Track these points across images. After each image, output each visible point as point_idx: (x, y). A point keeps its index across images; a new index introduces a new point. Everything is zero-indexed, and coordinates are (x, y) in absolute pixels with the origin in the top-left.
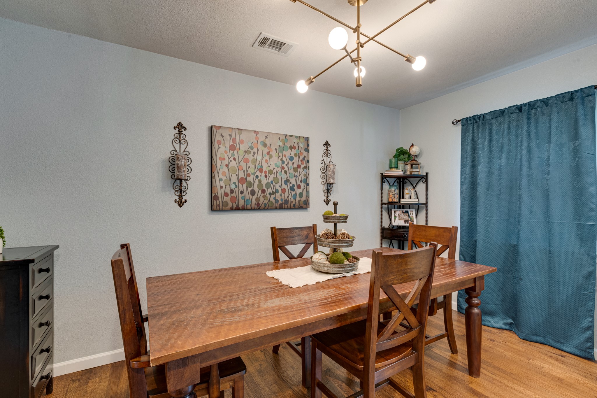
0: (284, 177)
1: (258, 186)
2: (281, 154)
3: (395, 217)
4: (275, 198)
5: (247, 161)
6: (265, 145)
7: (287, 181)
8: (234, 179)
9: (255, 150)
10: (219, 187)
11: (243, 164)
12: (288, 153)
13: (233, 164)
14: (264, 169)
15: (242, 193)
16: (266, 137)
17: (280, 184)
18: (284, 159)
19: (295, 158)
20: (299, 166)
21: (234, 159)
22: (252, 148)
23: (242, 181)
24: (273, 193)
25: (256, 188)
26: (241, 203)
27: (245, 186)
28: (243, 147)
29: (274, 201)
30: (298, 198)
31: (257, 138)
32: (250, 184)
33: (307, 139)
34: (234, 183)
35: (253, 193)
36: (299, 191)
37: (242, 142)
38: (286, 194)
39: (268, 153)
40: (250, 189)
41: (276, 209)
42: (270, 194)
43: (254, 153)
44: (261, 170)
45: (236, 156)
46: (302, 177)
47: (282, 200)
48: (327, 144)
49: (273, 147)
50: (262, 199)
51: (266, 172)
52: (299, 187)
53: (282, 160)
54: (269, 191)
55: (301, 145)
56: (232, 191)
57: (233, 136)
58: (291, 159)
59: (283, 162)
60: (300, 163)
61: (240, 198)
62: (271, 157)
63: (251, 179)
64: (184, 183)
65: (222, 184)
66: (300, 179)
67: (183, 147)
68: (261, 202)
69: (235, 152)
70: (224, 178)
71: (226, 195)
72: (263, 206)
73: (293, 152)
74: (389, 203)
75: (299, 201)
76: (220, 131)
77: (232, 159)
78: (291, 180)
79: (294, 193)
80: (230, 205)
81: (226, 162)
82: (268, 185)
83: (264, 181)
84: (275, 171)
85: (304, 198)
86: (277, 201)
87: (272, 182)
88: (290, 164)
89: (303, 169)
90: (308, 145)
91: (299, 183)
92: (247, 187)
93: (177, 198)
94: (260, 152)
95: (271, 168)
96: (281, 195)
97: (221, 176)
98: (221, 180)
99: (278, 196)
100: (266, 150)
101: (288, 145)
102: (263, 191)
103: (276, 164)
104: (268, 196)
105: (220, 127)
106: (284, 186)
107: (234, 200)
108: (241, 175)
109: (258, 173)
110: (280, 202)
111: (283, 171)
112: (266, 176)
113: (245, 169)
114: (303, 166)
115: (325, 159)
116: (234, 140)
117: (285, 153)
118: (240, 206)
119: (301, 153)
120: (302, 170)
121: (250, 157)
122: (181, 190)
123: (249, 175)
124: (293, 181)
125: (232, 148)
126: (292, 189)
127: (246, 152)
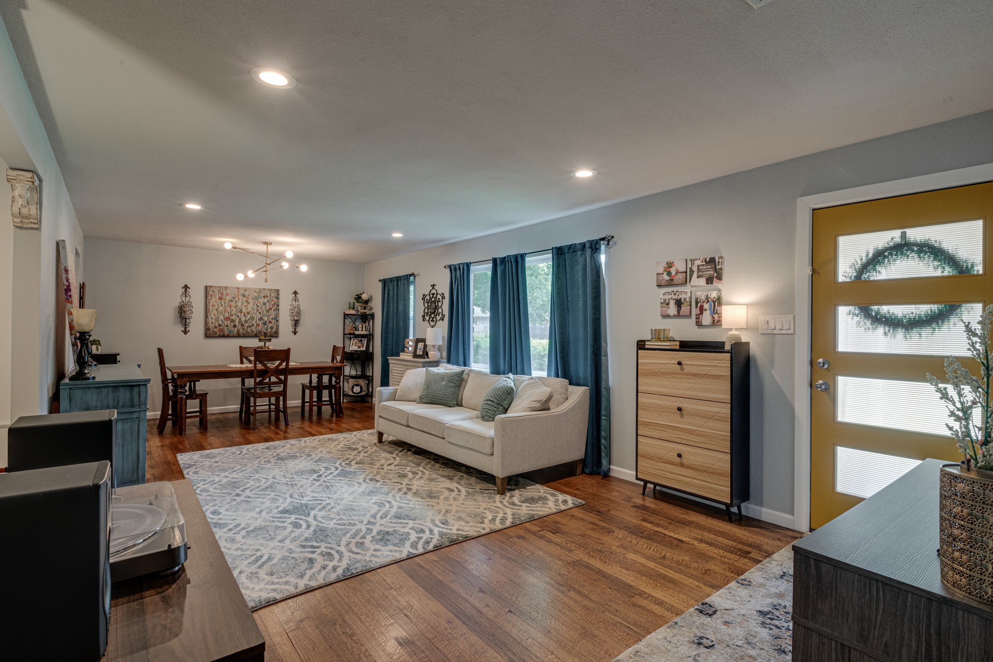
0: (259, 316)
1: (239, 322)
2: (256, 301)
3: (353, 344)
4: (251, 330)
5: (230, 306)
6: (244, 296)
7: (260, 319)
8: (221, 317)
9: (237, 299)
10: (211, 323)
11: (228, 309)
12: (262, 300)
13: (221, 308)
14: (243, 311)
15: (227, 326)
16: (245, 291)
17: (255, 320)
18: (259, 304)
19: (267, 304)
20: (270, 309)
21: (222, 305)
22: (234, 298)
23: (227, 319)
24: (250, 326)
25: (237, 323)
26: (226, 332)
27: (229, 322)
28: (228, 298)
29: (250, 332)
30: (269, 330)
31: (238, 292)
32: (233, 321)
33: (278, 291)
34: (222, 320)
35: (235, 326)
36: (270, 325)
37: (227, 295)
38: (260, 327)
39: (246, 301)
40: (232, 324)
41: (252, 337)
42: (247, 327)
43: (236, 301)
44: (241, 312)
45: (223, 304)
46: (273, 316)
47: (256, 331)
48: (295, 293)
49: (250, 297)
50: (241, 331)
51: (244, 313)
52: (270, 322)
53: (257, 305)
54: (247, 325)
55: (272, 295)
56: (220, 325)
57: (221, 291)
58: (264, 304)
59: (258, 306)
60: (271, 306)
61: (225, 330)
62: (248, 303)
63: (233, 318)
64: (188, 320)
65: (213, 321)
66: (271, 317)
67: (188, 299)
68: (240, 332)
69: (223, 301)
70: (214, 317)
71: (216, 327)
72: (242, 335)
73: (266, 300)
74: (350, 334)
75: (270, 332)
76: (212, 289)
77: (220, 305)
78: (264, 318)
79: (266, 326)
80: (218, 333)
81: (216, 307)
82: (246, 321)
83: (243, 319)
84: (252, 312)
85: (274, 330)
86: (253, 332)
87: (249, 319)
88: (264, 307)
89: (274, 310)
90: (278, 295)
91: (271, 320)
92: (231, 322)
93: (183, 329)
94: (241, 300)
95: (249, 310)
96: (256, 328)
97: (212, 316)
98: (212, 318)
99: (253, 328)
100: (245, 299)
101: (262, 295)
102: (243, 325)
103: (252, 308)
104: (246, 328)
105: (212, 287)
106: (258, 322)
107: (222, 330)
108: (227, 315)
109: (239, 314)
110: (255, 332)
111: (258, 312)
112: (245, 316)
113: (229, 311)
114: (273, 309)
115: (294, 303)
116: (222, 294)
117: (259, 300)
118: (225, 335)
119: (272, 300)
120: (272, 311)
121: (233, 304)
122: (186, 325)
123: (232, 315)
124: (265, 319)
125: (220, 298)
126: (265, 324)
127: (230, 301)
